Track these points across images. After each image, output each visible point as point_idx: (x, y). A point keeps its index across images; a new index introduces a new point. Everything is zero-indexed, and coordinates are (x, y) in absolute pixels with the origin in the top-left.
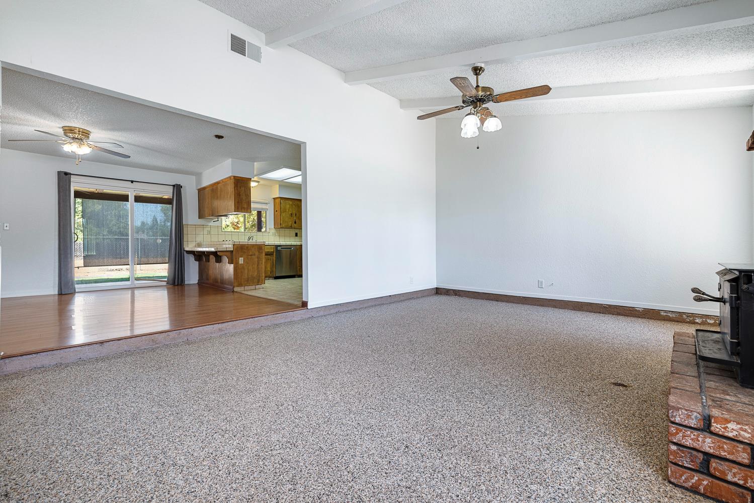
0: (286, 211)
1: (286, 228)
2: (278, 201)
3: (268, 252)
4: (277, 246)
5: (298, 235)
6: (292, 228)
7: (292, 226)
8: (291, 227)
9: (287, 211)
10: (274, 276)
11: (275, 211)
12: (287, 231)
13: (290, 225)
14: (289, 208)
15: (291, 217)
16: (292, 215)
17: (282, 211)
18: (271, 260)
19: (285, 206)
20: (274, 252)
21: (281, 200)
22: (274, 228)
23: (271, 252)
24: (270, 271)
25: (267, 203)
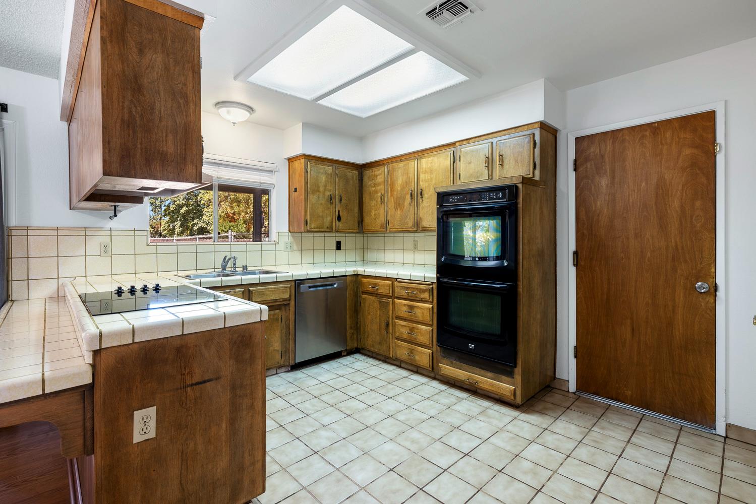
0: (318, 191)
1: (318, 231)
2: (299, 165)
3: (276, 301)
4: (298, 283)
5: (343, 246)
6: (331, 231)
7: (331, 227)
8: (330, 230)
9: (321, 189)
10: (292, 363)
11: (292, 190)
12: (319, 239)
13: (327, 224)
14: (327, 182)
15: (331, 205)
16: (331, 199)
17: (309, 190)
18: (281, 322)
19: (317, 176)
20: (290, 300)
21: (308, 162)
22: (290, 231)
23: (283, 301)
24: (280, 352)
25: (272, 171)
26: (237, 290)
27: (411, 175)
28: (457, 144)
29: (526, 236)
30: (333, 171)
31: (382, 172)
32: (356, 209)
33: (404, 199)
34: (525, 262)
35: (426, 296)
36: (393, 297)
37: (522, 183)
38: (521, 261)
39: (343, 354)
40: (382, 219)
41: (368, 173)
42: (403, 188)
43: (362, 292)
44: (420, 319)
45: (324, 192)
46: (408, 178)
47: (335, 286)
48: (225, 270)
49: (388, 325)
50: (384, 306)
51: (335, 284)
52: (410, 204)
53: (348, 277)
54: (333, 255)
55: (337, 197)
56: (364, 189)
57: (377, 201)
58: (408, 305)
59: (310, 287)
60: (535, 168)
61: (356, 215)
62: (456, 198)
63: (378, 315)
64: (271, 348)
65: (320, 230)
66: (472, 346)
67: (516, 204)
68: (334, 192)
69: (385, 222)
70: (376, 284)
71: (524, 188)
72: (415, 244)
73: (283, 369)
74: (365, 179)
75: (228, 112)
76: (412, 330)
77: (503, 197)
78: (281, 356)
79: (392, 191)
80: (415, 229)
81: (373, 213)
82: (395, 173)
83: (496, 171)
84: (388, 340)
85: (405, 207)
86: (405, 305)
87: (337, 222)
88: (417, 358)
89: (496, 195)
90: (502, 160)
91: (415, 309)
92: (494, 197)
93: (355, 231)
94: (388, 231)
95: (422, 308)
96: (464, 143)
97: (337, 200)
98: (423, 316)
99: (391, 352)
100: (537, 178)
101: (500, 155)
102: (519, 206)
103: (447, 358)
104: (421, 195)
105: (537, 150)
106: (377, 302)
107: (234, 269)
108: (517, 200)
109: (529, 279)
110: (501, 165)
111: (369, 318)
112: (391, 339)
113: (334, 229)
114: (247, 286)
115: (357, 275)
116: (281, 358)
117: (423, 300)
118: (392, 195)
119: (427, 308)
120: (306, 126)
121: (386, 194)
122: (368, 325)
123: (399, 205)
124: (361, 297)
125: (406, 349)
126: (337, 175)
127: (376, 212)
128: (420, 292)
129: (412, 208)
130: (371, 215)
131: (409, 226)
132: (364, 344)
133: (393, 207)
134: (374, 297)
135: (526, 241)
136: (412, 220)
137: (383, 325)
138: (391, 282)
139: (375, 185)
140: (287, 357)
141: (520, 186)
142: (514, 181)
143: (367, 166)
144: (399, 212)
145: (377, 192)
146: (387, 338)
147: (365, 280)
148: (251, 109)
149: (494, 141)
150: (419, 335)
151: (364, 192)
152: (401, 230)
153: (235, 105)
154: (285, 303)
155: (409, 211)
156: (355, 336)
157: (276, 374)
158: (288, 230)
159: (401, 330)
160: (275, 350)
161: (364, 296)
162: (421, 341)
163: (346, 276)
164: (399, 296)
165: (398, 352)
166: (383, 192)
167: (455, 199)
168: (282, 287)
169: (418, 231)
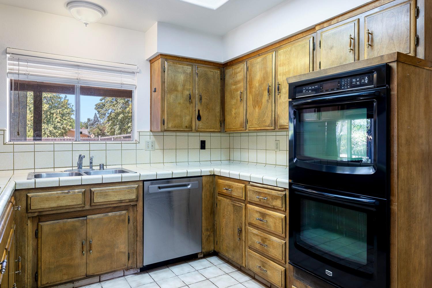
0: (176, 90)
1: (177, 130)
2: (158, 64)
3: (121, 202)
4: (146, 183)
5: (207, 145)
6: (191, 131)
7: (191, 127)
8: (189, 129)
9: (180, 88)
10: (140, 265)
11: (153, 90)
12: (183, 138)
13: (186, 123)
14: (185, 81)
15: (190, 104)
16: (190, 98)
17: (166, 89)
18: (129, 223)
19: (175, 76)
20: (137, 201)
21: (166, 62)
22: (151, 131)
23: (129, 202)
24: (127, 254)
25: (133, 73)
26: (77, 191)
27: (269, 70)
28: (317, 28)
29: (403, 134)
30: (192, 70)
31: (242, 69)
32: (218, 109)
33: (262, 96)
34: (402, 170)
35: (278, 203)
36: (246, 201)
37: (398, 61)
38: (395, 168)
39: (199, 256)
40: (241, 119)
41: (229, 72)
42: (261, 84)
43: (219, 193)
44: (272, 229)
45: (183, 92)
46: (266, 73)
47: (189, 187)
48: (81, 168)
49: (240, 231)
50: (237, 210)
51: (188, 185)
52: (268, 101)
53: (204, 178)
54: (197, 154)
55: (197, 96)
56: (226, 87)
57: (237, 100)
58: (260, 213)
59: (160, 188)
60: (417, 44)
61: (218, 114)
62: (310, 88)
63: (232, 220)
64: (116, 250)
65: (179, 129)
66: (329, 273)
67: (389, 91)
68: (194, 91)
69: (245, 121)
70: (230, 186)
71: (400, 69)
72: (277, 144)
73: (132, 271)
74: (227, 77)
75: (78, 12)
76: (264, 240)
77: (371, 82)
78: (129, 258)
79: (251, 88)
80: (273, 128)
81: (234, 111)
82: (253, 68)
83: (364, 54)
84: (241, 248)
85: (263, 104)
86: (257, 212)
87: (197, 121)
88: (269, 273)
89: (360, 81)
90: (372, 39)
91: (267, 217)
92: (358, 83)
93: (216, 130)
94: (247, 131)
95: (274, 218)
96: (325, 25)
97: (197, 99)
98: (275, 226)
99: (244, 261)
100: (421, 55)
101: (369, 33)
102: (392, 93)
103: (300, 280)
104: (278, 90)
105: (421, 21)
106: (231, 205)
107: (90, 168)
108: (389, 86)
109: (409, 192)
110: (371, 45)
111: (224, 222)
112: (244, 247)
113: (194, 128)
114: (88, 187)
115: (214, 175)
116: (129, 260)
117: (276, 208)
118: (250, 92)
119: (279, 218)
120: (162, 25)
121: (245, 92)
122: (223, 229)
123: (257, 103)
124: (217, 198)
125: (258, 261)
126: (197, 74)
127: (236, 110)
128: (272, 199)
129: (269, 105)
130: (232, 114)
131: (267, 124)
132: (220, 248)
133: (252, 105)
134: (228, 200)
135: (403, 141)
136: (270, 118)
137: (236, 231)
138: (244, 185)
139: (236, 83)
140: (135, 260)
141: (394, 65)
142: (386, 61)
143: (229, 64)
144: (257, 110)
145: (237, 90)
146: (240, 244)
147: (221, 181)
148: (103, 10)
149: (362, 17)
150: (271, 247)
151: (226, 91)
152: (259, 128)
153: (84, 4)
154: (132, 204)
155: (267, 108)
156: (212, 239)
157: (124, 276)
158: (150, 129)
159: (253, 239)
160: (121, 252)
161: (220, 198)
162: (274, 255)
163: (201, 176)
164: (251, 201)
165: (250, 263)
166: (242, 89)
167: (308, 90)
168: (128, 188)
169: (277, 130)
